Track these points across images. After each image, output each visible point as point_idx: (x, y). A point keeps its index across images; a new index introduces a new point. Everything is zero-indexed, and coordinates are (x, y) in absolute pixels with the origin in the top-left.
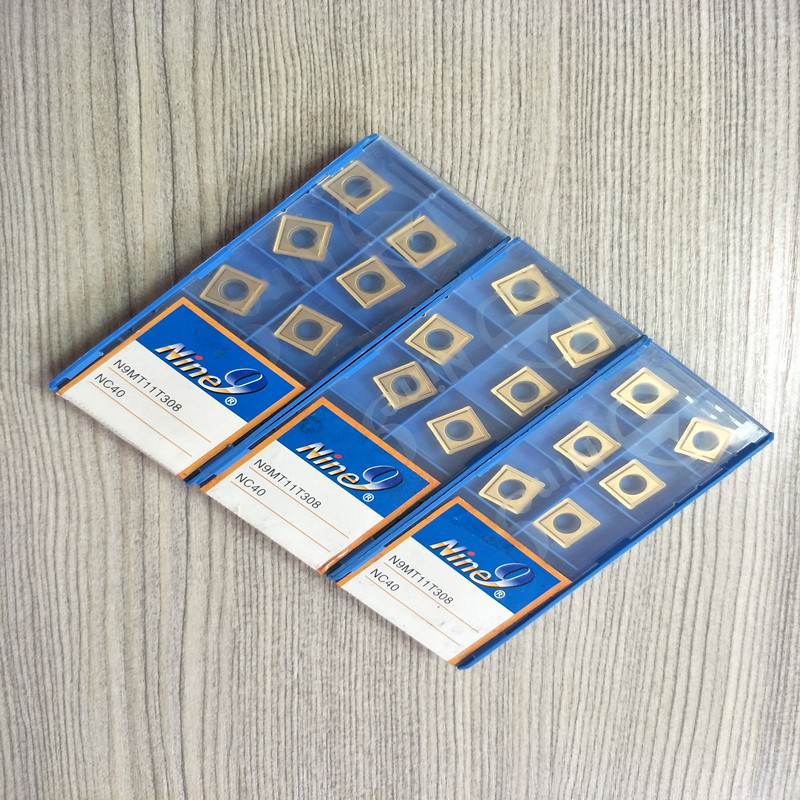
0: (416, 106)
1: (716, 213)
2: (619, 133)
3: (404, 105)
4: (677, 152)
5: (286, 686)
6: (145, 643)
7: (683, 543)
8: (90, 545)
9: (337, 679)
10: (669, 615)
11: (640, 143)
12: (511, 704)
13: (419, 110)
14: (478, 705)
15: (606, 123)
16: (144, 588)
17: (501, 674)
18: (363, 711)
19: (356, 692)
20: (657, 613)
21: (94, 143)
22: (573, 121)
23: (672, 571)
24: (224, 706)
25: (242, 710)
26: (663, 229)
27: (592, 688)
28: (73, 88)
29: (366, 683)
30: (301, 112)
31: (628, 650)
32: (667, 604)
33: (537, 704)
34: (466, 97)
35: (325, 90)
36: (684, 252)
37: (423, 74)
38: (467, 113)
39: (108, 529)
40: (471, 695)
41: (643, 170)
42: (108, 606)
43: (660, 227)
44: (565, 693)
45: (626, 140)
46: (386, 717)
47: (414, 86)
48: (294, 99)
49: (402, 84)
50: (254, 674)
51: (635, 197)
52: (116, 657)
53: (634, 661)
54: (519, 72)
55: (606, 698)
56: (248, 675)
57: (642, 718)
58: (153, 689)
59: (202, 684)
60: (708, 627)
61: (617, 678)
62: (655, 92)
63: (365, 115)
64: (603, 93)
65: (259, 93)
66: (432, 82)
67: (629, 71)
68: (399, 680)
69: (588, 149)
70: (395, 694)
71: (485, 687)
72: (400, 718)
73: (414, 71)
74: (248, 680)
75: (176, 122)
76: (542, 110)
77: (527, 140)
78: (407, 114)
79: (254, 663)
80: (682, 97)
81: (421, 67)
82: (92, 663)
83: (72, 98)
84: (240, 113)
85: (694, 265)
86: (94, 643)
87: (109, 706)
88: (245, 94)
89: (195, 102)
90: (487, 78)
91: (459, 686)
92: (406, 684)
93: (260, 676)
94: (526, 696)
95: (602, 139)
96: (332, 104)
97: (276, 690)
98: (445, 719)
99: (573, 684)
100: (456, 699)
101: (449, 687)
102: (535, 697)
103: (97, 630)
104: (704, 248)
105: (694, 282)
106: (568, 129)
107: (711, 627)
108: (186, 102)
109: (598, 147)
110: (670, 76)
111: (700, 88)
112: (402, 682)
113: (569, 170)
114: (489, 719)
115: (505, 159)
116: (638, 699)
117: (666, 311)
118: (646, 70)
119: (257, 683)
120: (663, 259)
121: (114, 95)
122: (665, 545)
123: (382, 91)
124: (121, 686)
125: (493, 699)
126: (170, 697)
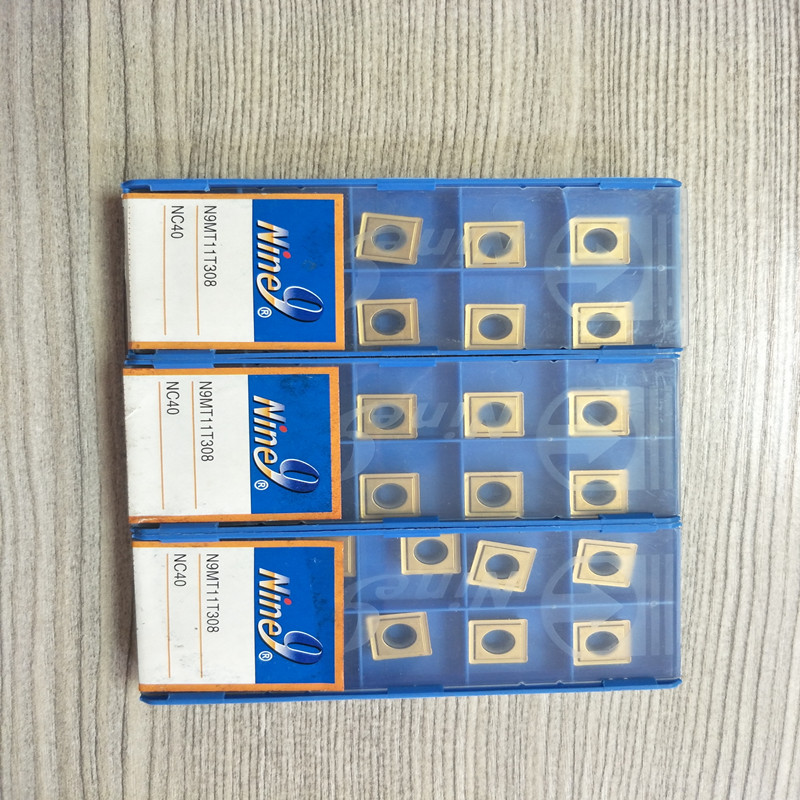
0: (415, 51)
1: (767, 180)
2: (652, 86)
3: (400, 50)
4: (720, 110)
5: (251, 746)
6: (80, 691)
7: (729, 572)
8: (16, 571)
9: (313, 737)
10: (713, 660)
11: (677, 98)
12: (523, 768)
13: (418, 57)
14: (484, 770)
15: (637, 74)
16: (80, 624)
17: (511, 731)
18: (344, 776)
19: (336, 753)
20: (698, 657)
21: (33, 91)
22: (598, 70)
23: (716, 607)
24: (176, 770)
25: (197, 774)
26: (704, 199)
27: (621, 749)
28: (11, 28)
29: (348, 742)
30: (279, 57)
31: (664, 702)
32: (711, 647)
33: (555, 768)
34: (473, 42)
35: (308, 32)
36: (729, 226)
37: (424, 15)
38: (474, 61)
39: (39, 552)
40: (475, 756)
41: (681, 129)
42: (36, 647)
43: (700, 196)
44: (589, 754)
45: (661, 94)
46: (371, 783)
47: (412, 28)
48: (271, 42)
49: (398, 26)
50: (212, 729)
51: (671, 161)
52: (44, 709)
53: (671, 715)
54: (536, 13)
55: (638, 761)
56: (205, 731)
57: (680, 784)
58: (89, 748)
59: (149, 742)
60: (759, 674)
61: (651, 735)
62: (694, 39)
63: (355, 62)
64: (634, 39)
65: (230, 34)
66: (433, 24)
67: (664, 15)
68: (388, 738)
69: (617, 105)
70: (383, 755)
71: (492, 746)
72: (389, 784)
73: (412, 12)
74: (205, 738)
75: (130, 68)
76: (562, 58)
77: (545, 93)
78: (404, 61)
79: (213, 717)
80: (725, 45)
81: (420, 7)
82: (16, 715)
83: (10, 39)
84: (206, 57)
85: (741, 241)
86: (19, 691)
87: (36, 768)
88: (213, 35)
89: (154, 45)
90: (499, 20)
91: (460, 746)
92: (396, 744)
93: (220, 732)
94: (541, 757)
95: (632, 93)
96: (316, 48)
97: (238, 750)
98: (443, 786)
99: (598, 744)
100: (458, 761)
101: (449, 746)
102: (552, 759)
103: (22, 676)
104: (752, 222)
105: (741, 261)
106: (593, 81)
107: (763, 674)
108: (144, 45)
109: (628, 102)
110: (712, 21)
111: (746, 36)
112: (392, 740)
113: (594, 128)
114: (497, 787)
115: (519, 114)
116: (675, 762)
117: (710, 294)
118: (683, 14)
119: (216, 742)
120: (704, 233)
121: (59, 36)
122: (708, 575)
123: (375, 35)
124: (50, 744)
125: (501, 761)
126: (110, 759)
